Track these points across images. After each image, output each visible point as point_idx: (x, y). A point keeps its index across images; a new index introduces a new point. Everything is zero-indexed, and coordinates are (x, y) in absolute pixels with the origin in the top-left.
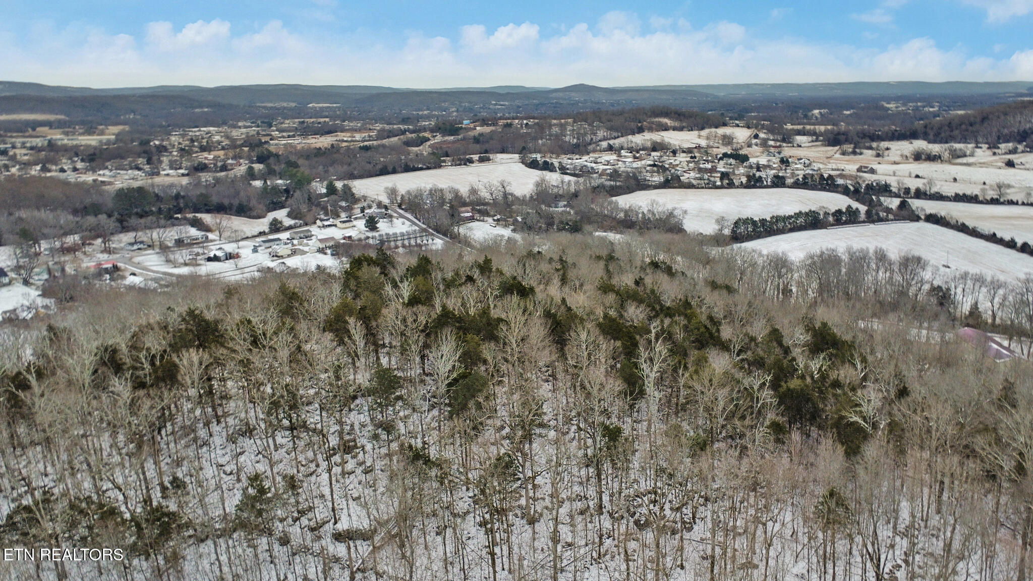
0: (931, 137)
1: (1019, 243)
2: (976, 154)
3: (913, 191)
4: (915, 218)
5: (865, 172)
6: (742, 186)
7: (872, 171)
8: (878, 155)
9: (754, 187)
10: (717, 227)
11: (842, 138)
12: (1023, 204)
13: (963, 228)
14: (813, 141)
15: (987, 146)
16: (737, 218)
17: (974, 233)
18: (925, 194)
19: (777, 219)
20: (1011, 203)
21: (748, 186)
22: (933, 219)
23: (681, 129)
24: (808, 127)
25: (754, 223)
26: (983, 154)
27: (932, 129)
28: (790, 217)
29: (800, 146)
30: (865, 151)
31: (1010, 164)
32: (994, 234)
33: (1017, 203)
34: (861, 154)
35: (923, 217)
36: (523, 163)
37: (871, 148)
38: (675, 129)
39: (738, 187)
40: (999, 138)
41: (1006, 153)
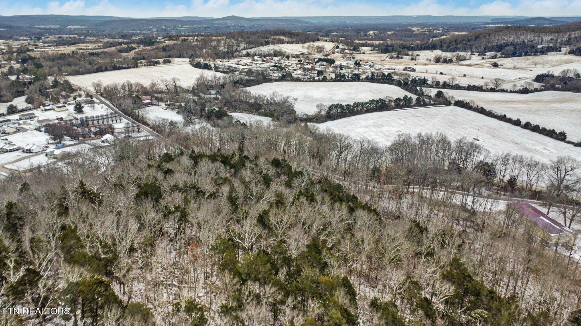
0: (444, 48)
1: (523, 122)
2: (472, 59)
3: (441, 83)
4: (447, 103)
5: (408, 71)
6: (332, 80)
7: (414, 70)
8: (412, 59)
9: (340, 81)
10: (317, 110)
11: (390, 48)
12: (511, 92)
13: (482, 111)
14: (371, 50)
15: (478, 54)
16: (330, 104)
17: (490, 114)
18: (449, 85)
19: (357, 104)
20: (503, 91)
21: (335, 80)
22: (460, 104)
23: (292, 43)
24: (369, 42)
25: (341, 106)
26: (476, 59)
27: (445, 43)
28: (366, 103)
29: (364, 53)
30: (405, 57)
31: (495, 65)
32: (505, 116)
33: (506, 91)
34: (402, 58)
35: (453, 102)
36: (191, 64)
37: (408, 55)
38: (288, 43)
39: (329, 81)
40: (485, 49)
41: (490, 58)
